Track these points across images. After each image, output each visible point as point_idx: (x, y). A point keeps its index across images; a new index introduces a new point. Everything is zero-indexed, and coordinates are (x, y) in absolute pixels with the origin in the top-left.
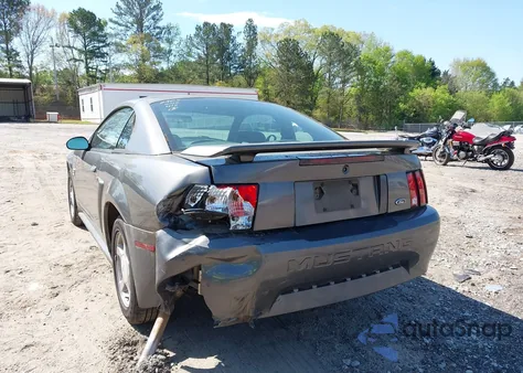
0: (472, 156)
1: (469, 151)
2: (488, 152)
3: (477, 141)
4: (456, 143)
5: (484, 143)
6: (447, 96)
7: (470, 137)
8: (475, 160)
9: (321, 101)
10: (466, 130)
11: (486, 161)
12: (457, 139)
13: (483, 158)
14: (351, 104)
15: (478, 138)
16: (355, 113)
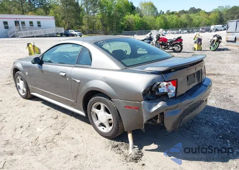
0: (167, 48)
1: (165, 45)
2: (173, 45)
3: (169, 41)
4: (161, 42)
5: (172, 42)
6: (139, 18)
7: (166, 40)
8: (168, 49)
9: (85, 21)
10: (164, 37)
11: (173, 49)
12: (161, 41)
13: (171, 48)
14: (98, 22)
15: (169, 40)
16: (101, 27)
